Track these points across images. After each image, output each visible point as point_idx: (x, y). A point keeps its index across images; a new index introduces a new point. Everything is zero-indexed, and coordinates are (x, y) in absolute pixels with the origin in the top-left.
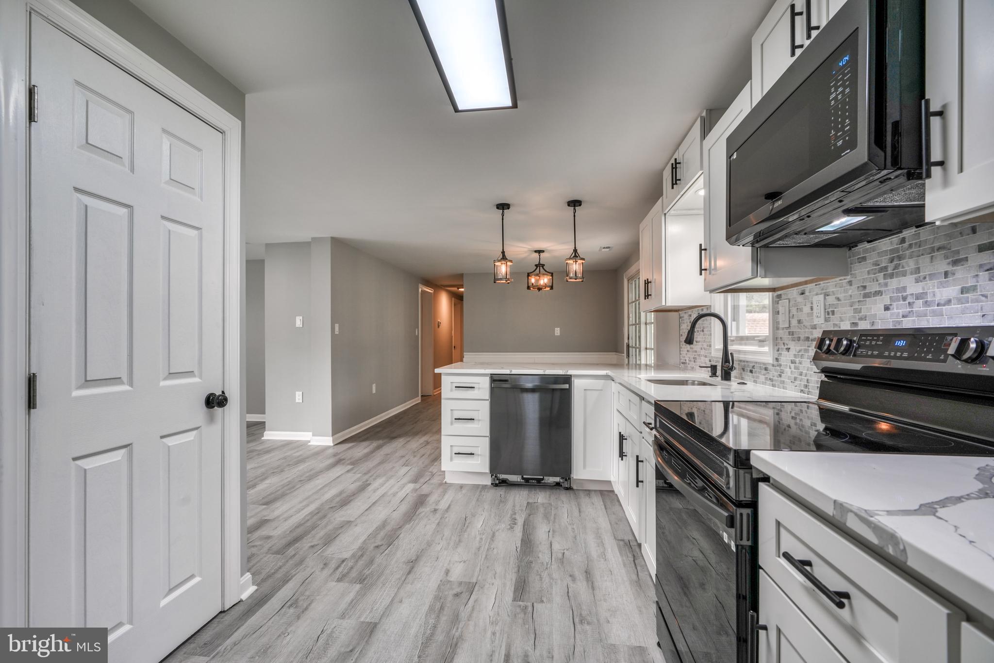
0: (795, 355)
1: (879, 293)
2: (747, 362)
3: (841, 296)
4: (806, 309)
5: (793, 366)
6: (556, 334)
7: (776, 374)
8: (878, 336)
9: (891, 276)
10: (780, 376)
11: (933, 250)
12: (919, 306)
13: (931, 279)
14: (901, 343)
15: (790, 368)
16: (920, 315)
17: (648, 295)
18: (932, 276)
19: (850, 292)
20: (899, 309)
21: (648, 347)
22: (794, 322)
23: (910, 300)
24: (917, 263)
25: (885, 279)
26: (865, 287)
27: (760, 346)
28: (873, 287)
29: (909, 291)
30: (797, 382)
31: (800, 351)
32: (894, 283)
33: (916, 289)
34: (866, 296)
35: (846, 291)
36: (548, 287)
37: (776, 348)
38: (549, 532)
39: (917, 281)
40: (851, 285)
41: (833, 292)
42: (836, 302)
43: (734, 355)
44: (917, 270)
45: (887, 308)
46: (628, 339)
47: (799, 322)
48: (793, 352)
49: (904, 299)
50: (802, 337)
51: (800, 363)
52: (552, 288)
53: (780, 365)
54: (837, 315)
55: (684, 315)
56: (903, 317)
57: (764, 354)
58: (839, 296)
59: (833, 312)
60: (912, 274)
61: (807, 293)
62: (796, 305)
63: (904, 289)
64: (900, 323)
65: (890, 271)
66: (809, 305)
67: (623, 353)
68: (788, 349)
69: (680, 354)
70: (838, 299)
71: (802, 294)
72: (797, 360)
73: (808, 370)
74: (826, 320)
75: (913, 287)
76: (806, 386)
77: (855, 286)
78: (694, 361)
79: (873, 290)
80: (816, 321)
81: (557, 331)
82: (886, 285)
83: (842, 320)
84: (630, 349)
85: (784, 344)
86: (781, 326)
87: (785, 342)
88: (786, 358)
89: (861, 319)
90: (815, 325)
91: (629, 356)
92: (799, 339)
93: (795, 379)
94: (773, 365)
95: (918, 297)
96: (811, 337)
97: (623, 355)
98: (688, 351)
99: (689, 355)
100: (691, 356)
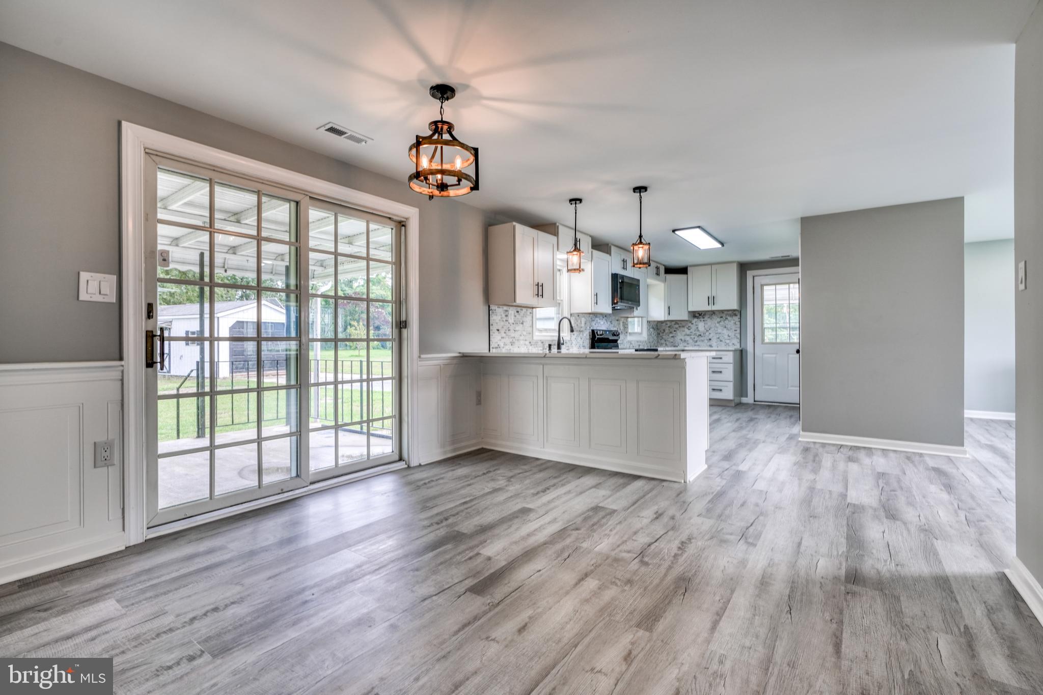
3: (587, 319)
4: (579, 321)
5: (575, 340)
16: (600, 327)
45: (597, 324)
50: (578, 330)
62: (576, 319)
69: (490, 340)
72: (577, 338)
74: (585, 326)
80: (582, 326)
98: (503, 338)
99: (503, 340)
100: (508, 341)
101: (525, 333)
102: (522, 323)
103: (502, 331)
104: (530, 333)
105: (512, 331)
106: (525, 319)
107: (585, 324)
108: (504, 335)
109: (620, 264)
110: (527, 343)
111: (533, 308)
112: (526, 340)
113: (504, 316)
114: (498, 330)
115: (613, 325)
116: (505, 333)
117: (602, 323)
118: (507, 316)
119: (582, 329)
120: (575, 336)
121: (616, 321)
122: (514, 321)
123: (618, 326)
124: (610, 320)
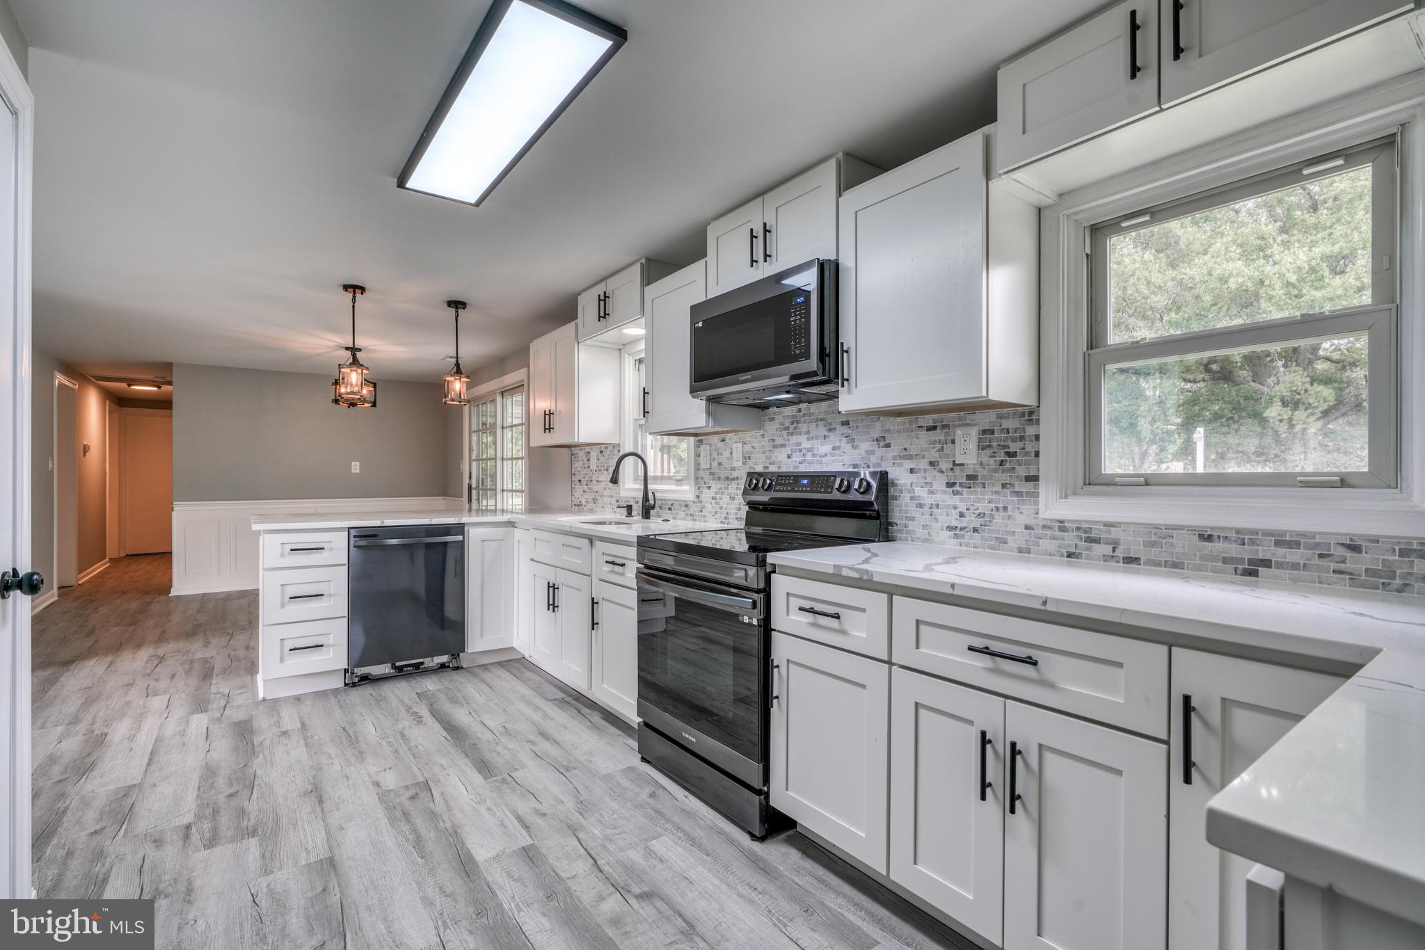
0: (716, 492)
1: (783, 445)
2: (665, 500)
3: (756, 445)
4: (726, 454)
5: (713, 501)
6: (353, 471)
7: (697, 509)
8: (790, 476)
9: (792, 434)
10: (701, 511)
11: (817, 420)
12: (809, 457)
13: (816, 439)
14: (805, 482)
15: (711, 504)
16: (811, 463)
17: (550, 429)
18: (817, 437)
19: (763, 444)
20: (797, 458)
21: (505, 488)
22: (715, 464)
23: (804, 452)
24: (808, 427)
25: (788, 435)
26: (774, 440)
27: (677, 485)
28: (779, 441)
29: (803, 446)
30: (717, 516)
31: (720, 489)
32: (794, 439)
33: (808, 444)
34: (775, 447)
35: (759, 442)
36: (368, 402)
37: (698, 486)
38: (470, 713)
39: (808, 439)
40: (764, 437)
41: (749, 441)
42: (752, 450)
43: (656, 495)
44: (808, 432)
45: (789, 457)
46: (470, 478)
47: (720, 464)
48: (713, 489)
49: (800, 451)
50: (722, 477)
51: (721, 499)
52: (374, 404)
53: (701, 502)
54: (753, 460)
55: (579, 452)
56: (800, 463)
57: (686, 491)
58: (754, 445)
59: (749, 458)
60: (805, 434)
61: (727, 441)
62: (717, 450)
63: (800, 444)
64: (797, 467)
65: (791, 431)
66: (729, 451)
67: (462, 497)
68: (709, 488)
69: (572, 495)
70: (754, 448)
71: (723, 441)
72: (718, 497)
73: (727, 504)
74: (744, 464)
75: (806, 444)
76: (726, 518)
77: (766, 439)
78: (594, 503)
79: (780, 443)
80: (735, 464)
81: (356, 467)
82: (789, 440)
83: (756, 464)
84: (474, 492)
85: (705, 483)
86: (702, 466)
87: (706, 481)
88: (707, 495)
89: (771, 464)
90: (734, 467)
91: (471, 501)
92: (719, 479)
93: (716, 513)
94: (694, 502)
95: (809, 450)
96: (731, 477)
97: (462, 499)
98: (584, 492)
99: (586, 496)
100: (589, 496)
103: (584, 482)
105: (595, 482)
107: (747, 458)
108: (585, 488)
113: (585, 461)
114: (580, 481)
115: (890, 454)
116: (587, 485)
117: (827, 449)
118: (589, 460)
119: (734, 475)
120: (711, 493)
121: (923, 433)
122: (597, 467)
123: (933, 455)
124: (876, 435)
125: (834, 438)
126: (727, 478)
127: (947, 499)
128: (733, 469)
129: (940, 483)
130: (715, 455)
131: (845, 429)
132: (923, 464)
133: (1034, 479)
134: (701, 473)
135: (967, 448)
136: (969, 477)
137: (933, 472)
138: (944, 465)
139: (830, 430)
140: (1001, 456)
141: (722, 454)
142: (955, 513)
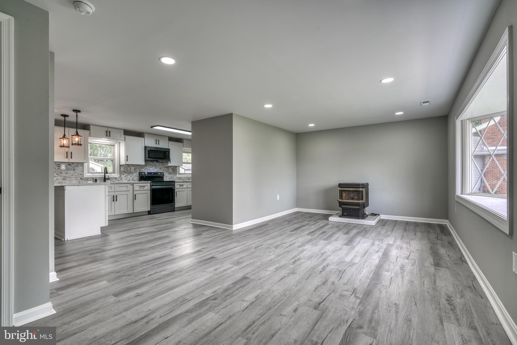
1: (143, 168)
3: (137, 167)
4: (129, 168)
5: (125, 177)
8: (150, 173)
12: (149, 170)
14: (153, 173)
16: (149, 171)
22: (126, 170)
32: (146, 167)
33: (149, 168)
37: (120, 174)
44: (149, 166)
45: (145, 170)
47: (127, 170)
50: (128, 173)
57: (116, 175)
62: (126, 167)
68: (124, 175)
71: (128, 166)
72: (127, 176)
74: (134, 170)
75: (148, 168)
77: (140, 167)
78: (63, 180)
80: (132, 170)
83: (137, 170)
85: (122, 174)
86: (121, 170)
88: (122, 176)
89: (141, 171)
92: (127, 173)
93: (126, 179)
95: (149, 169)
99: (56, 178)
101: (76, 174)
102: (74, 170)
104: (81, 174)
105: (64, 173)
106: (76, 168)
107: (135, 169)
109: (154, 142)
110: (79, 179)
111: (83, 163)
112: (77, 178)
113: (57, 167)
115: (162, 170)
116: (58, 174)
117: (152, 169)
118: (59, 167)
119: (131, 172)
120: (125, 175)
121: (166, 168)
122: (66, 169)
123: (167, 170)
124: (160, 168)
125: (153, 168)
126: (129, 173)
127: (169, 175)
128: (131, 171)
129: (168, 174)
130: (126, 169)
131: (155, 167)
132: (166, 172)
133: (176, 173)
134: (121, 172)
135: (170, 170)
136: (171, 173)
137: (167, 172)
138: (168, 172)
139: (152, 166)
140: (174, 171)
141: (128, 168)
142: (169, 177)
